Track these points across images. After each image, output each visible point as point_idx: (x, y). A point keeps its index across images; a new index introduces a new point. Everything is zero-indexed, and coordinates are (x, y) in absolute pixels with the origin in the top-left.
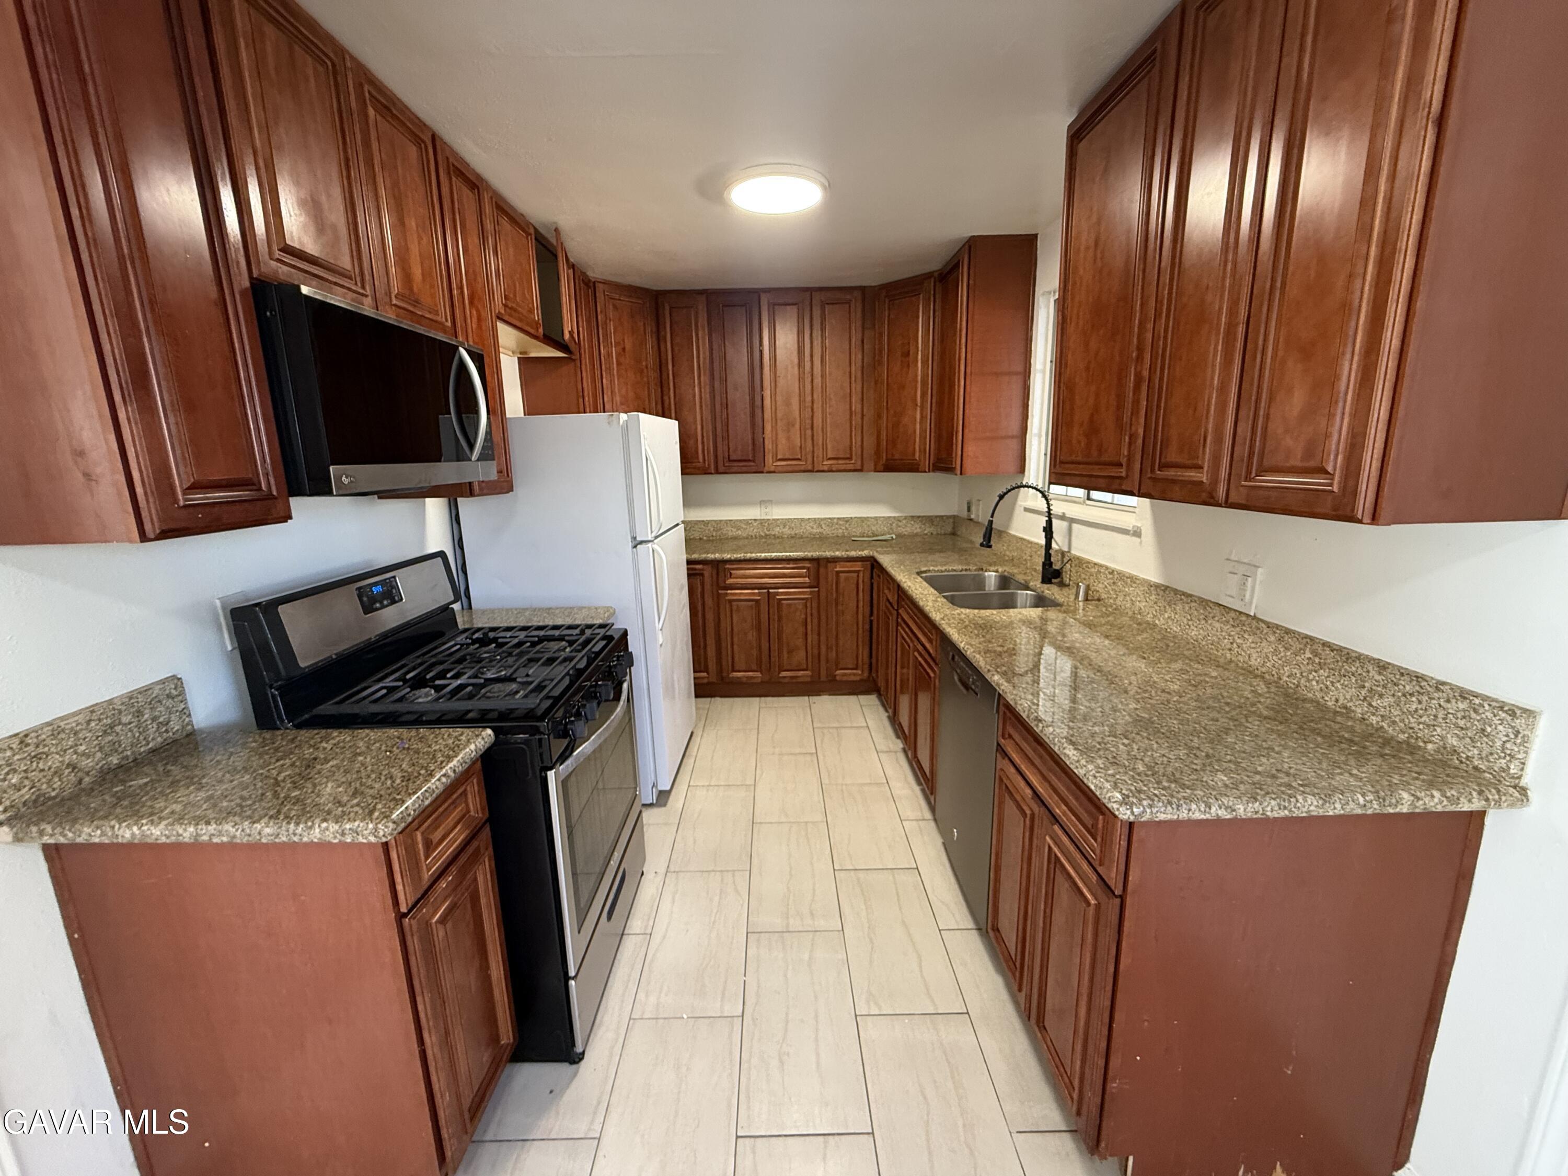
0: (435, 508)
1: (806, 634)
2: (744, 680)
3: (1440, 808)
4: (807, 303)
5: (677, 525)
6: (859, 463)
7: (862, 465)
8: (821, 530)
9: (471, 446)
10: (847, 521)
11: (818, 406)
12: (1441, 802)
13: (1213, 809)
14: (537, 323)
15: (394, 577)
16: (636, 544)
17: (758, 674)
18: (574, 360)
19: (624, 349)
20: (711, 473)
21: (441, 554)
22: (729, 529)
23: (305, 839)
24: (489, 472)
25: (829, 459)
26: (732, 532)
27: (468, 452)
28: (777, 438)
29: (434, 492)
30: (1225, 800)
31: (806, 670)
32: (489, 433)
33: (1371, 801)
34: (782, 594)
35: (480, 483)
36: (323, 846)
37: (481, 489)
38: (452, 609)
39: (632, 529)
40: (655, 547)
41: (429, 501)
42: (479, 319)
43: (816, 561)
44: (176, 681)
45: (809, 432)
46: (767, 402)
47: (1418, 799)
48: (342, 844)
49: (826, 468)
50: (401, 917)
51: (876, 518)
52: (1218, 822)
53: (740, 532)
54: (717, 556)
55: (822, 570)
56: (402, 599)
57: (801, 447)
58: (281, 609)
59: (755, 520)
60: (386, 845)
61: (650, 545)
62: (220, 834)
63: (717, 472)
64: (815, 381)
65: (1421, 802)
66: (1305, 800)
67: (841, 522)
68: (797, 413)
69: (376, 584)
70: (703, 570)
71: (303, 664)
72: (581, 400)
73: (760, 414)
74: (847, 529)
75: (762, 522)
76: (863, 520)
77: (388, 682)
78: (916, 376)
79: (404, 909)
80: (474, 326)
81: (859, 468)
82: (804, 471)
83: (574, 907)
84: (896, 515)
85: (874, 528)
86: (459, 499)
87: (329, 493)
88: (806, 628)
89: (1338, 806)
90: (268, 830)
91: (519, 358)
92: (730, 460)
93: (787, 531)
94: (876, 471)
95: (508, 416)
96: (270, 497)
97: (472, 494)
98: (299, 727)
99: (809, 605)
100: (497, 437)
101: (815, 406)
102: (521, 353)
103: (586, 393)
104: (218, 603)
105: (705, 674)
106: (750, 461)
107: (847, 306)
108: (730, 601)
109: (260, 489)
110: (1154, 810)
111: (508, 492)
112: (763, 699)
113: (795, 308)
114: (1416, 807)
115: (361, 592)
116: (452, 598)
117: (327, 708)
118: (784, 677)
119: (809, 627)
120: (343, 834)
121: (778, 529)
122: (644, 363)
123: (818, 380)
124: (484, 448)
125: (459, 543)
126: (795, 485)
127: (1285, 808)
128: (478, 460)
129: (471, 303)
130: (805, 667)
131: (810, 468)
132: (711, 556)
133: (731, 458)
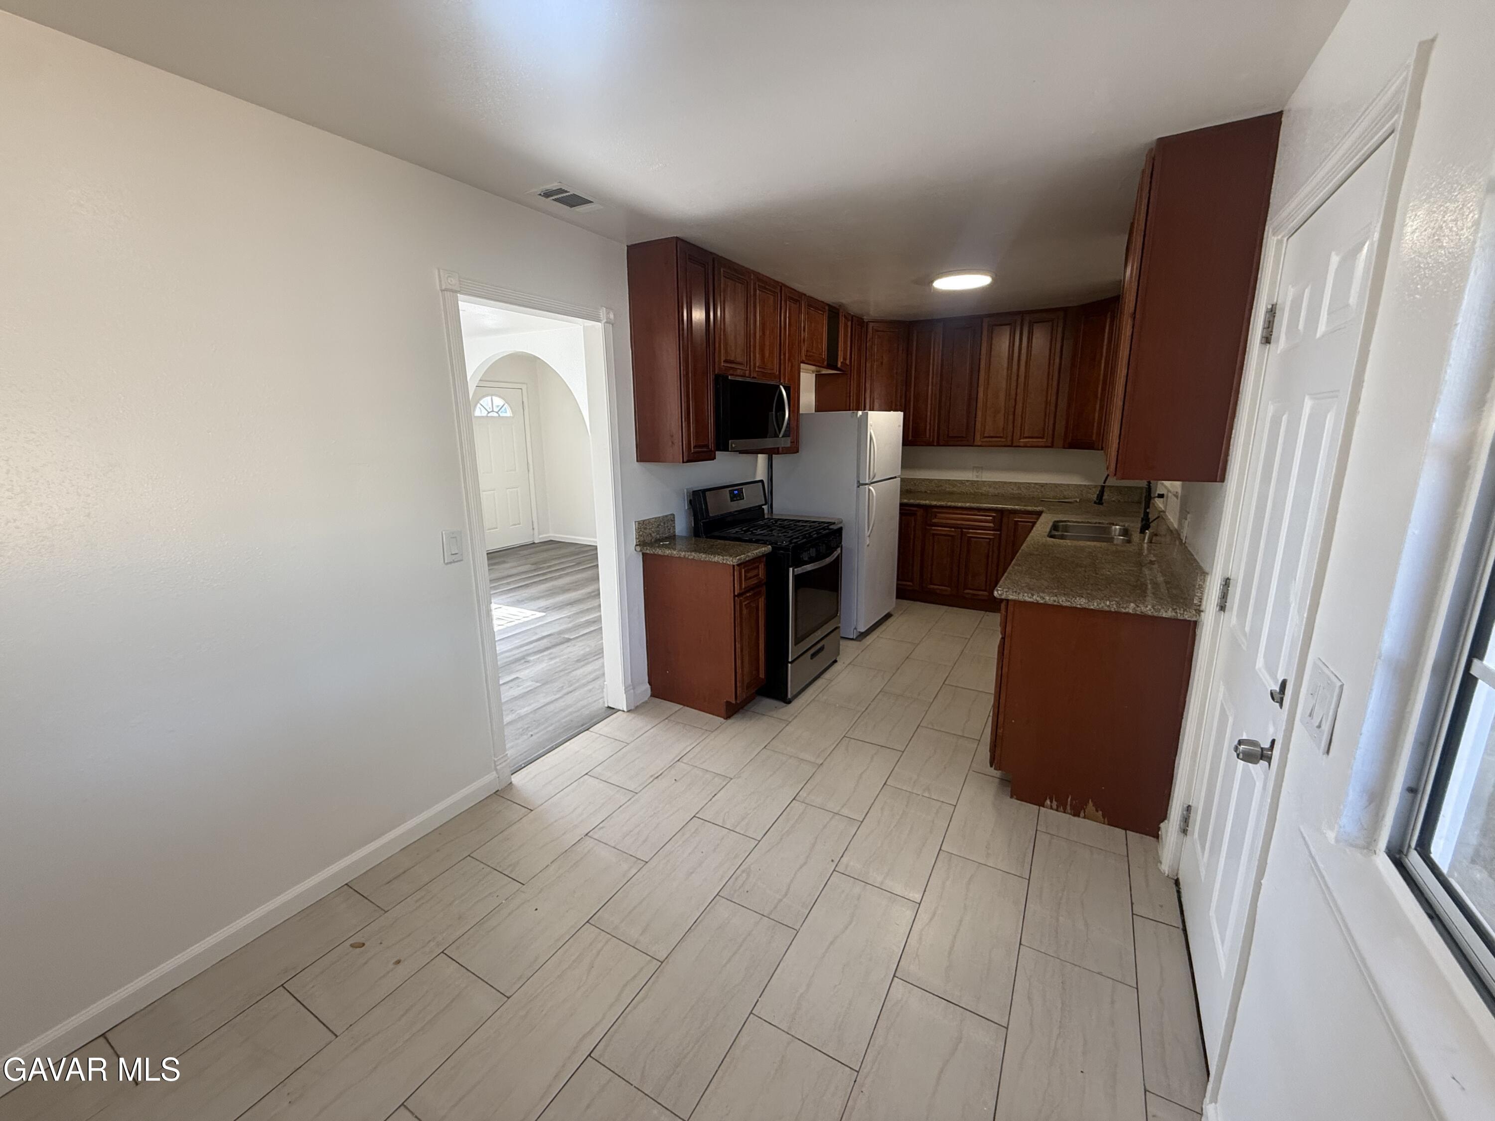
0: (762, 459)
1: (988, 564)
2: (938, 591)
3: (1150, 613)
4: (1019, 323)
5: (895, 477)
6: (1050, 440)
7: (1053, 442)
8: (1020, 492)
9: (780, 432)
10: (1042, 486)
11: (1020, 398)
12: (1150, 610)
13: (1034, 597)
14: (824, 359)
15: (742, 488)
16: (860, 485)
17: (949, 589)
18: (847, 374)
19: (882, 363)
20: (934, 446)
21: (762, 481)
22: (947, 486)
23: (713, 560)
24: (786, 443)
25: (1026, 438)
26: (949, 488)
27: (778, 433)
28: (985, 422)
29: (762, 452)
30: (1041, 594)
31: (985, 591)
32: (788, 424)
33: (1113, 605)
34: (972, 533)
35: (782, 448)
36: (717, 563)
37: (782, 451)
38: (763, 509)
39: (858, 476)
40: (871, 488)
41: (760, 456)
42: (792, 366)
43: (1001, 512)
44: (673, 515)
45: (1011, 417)
46: (981, 395)
47: (1138, 607)
48: (723, 563)
49: (1022, 444)
50: (735, 596)
51: (1068, 485)
52: (1037, 604)
53: (955, 489)
54: (927, 502)
55: (1005, 520)
56: (744, 498)
57: (1003, 429)
58: (707, 493)
59: (967, 481)
60: (734, 566)
61: (867, 486)
62: (691, 555)
63: (938, 445)
64: (1020, 380)
65: (1139, 609)
66: (1080, 599)
67: (1037, 486)
68: (1003, 404)
69: (736, 490)
70: (916, 511)
71: (711, 515)
72: (848, 399)
73: (975, 403)
74: (1042, 492)
75: (973, 483)
76: (1056, 486)
77: (737, 530)
78: (1099, 375)
79: (736, 594)
80: (789, 369)
81: (1050, 445)
82: (1005, 446)
83: (794, 635)
84: (1087, 483)
85: (1065, 493)
86: (773, 455)
87: (728, 450)
88: (988, 560)
89: (1095, 604)
90: (703, 556)
91: (816, 375)
92: (948, 436)
93: (992, 490)
94: (1064, 448)
95: (801, 412)
96: (711, 451)
97: (778, 453)
98: (707, 537)
99: (991, 543)
100: (793, 424)
101: (1018, 398)
102: (817, 372)
103: (852, 394)
104: (685, 490)
105: (910, 584)
106: (963, 437)
107: (1051, 323)
108: (934, 535)
109: (709, 448)
110: (1008, 593)
111: (796, 453)
112: (951, 608)
113: (1009, 326)
114: (1137, 611)
115: (731, 492)
116: (764, 503)
117: (716, 534)
118: (968, 593)
119: (990, 559)
120: (723, 560)
121: (984, 488)
122: (895, 371)
123: (1022, 379)
124: (785, 431)
125: (771, 479)
126: (1003, 456)
127: (1069, 601)
128: (783, 437)
129: (789, 360)
130: (984, 588)
131: (1009, 443)
132: (923, 502)
133: (950, 435)
